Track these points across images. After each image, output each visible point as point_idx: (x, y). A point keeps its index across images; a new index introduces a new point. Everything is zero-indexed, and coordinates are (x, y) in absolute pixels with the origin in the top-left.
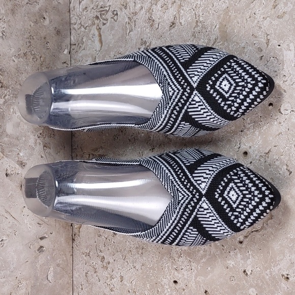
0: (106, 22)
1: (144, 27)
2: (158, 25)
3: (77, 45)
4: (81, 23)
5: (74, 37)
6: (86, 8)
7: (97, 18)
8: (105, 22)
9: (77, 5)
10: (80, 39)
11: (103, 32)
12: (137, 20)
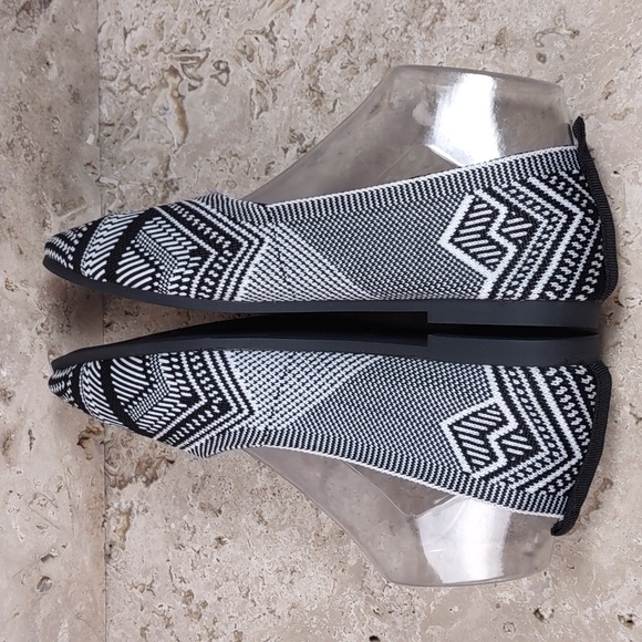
0: (198, 83)
1: (299, 104)
2: (334, 105)
3: (117, 126)
4: (128, 79)
5: (109, 108)
6: (143, 47)
7: (174, 72)
8: (193, 83)
9: (118, 38)
10: (127, 113)
11: (191, 105)
12: (279, 88)
